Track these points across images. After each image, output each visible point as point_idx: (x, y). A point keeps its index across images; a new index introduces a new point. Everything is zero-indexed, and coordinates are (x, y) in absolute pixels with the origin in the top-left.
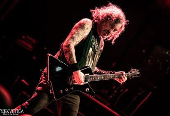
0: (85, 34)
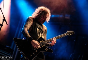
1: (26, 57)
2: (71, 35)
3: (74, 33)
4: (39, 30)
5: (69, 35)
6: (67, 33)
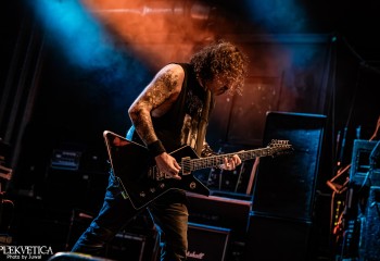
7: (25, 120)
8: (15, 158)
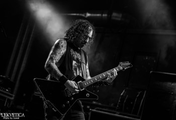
0: (62, 52)
1: (56, 109)
2: (126, 69)
3: (130, 66)
4: (75, 64)
5: (124, 69)
6: (119, 66)
7: (22, 69)
8: (16, 89)
